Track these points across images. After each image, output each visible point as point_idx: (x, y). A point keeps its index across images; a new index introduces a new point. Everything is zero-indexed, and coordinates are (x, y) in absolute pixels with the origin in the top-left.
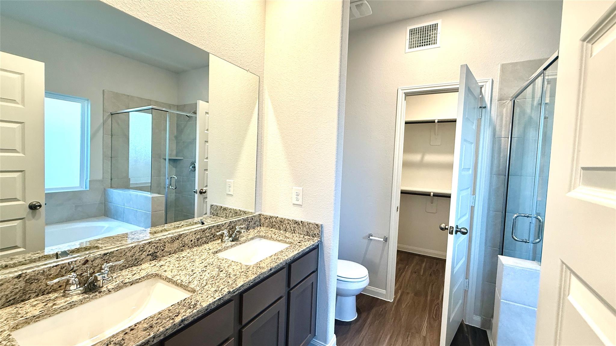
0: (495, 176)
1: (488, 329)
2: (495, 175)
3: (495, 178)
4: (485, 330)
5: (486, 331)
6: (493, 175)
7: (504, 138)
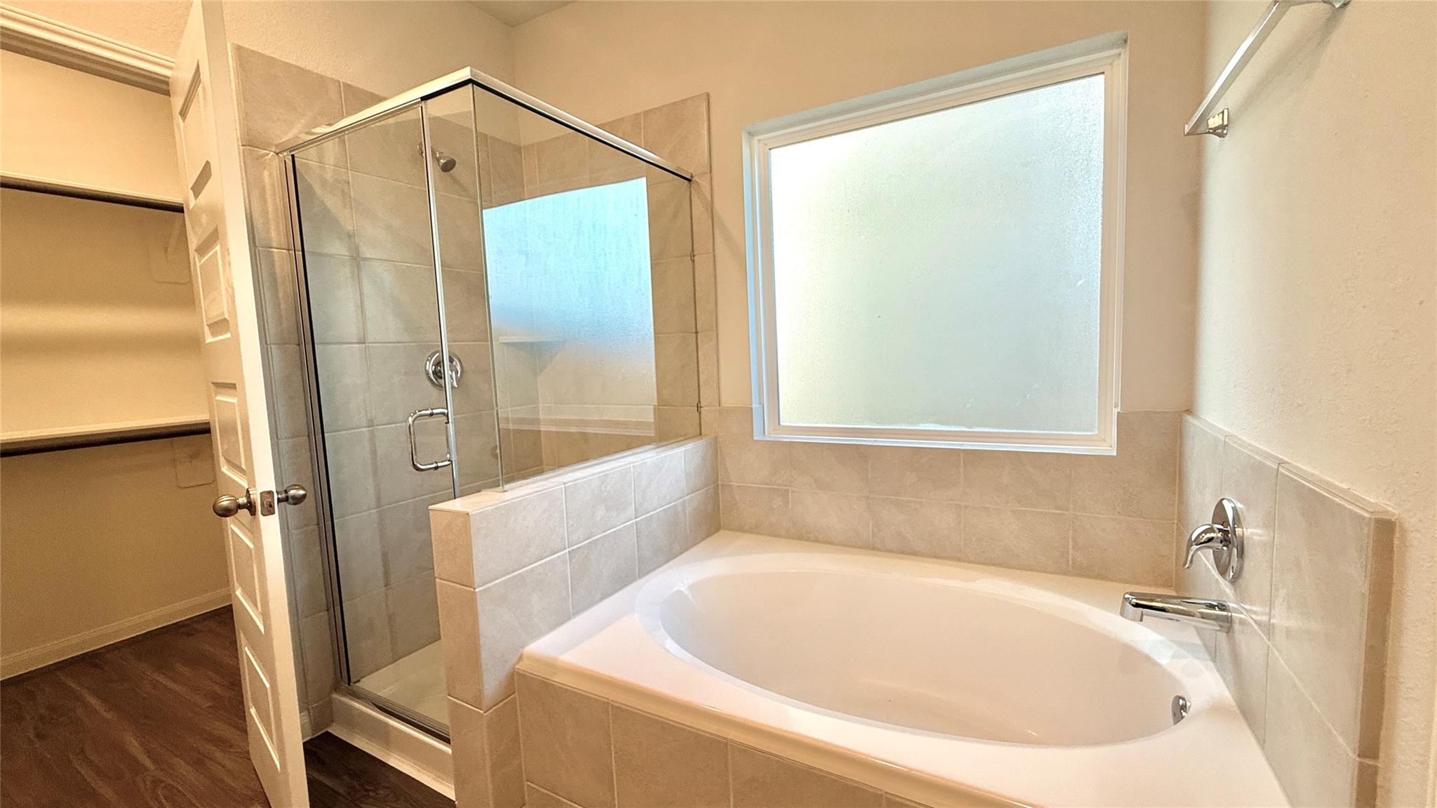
0: (275, 346)
1: (328, 725)
2: (273, 344)
3: (275, 350)
4: (324, 731)
5: (327, 732)
6: (270, 344)
7: (277, 248)
